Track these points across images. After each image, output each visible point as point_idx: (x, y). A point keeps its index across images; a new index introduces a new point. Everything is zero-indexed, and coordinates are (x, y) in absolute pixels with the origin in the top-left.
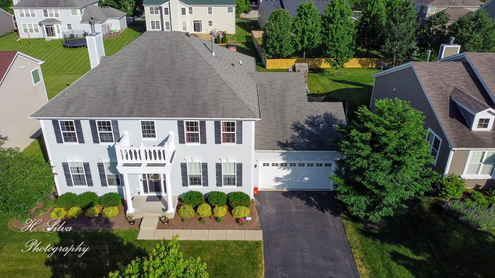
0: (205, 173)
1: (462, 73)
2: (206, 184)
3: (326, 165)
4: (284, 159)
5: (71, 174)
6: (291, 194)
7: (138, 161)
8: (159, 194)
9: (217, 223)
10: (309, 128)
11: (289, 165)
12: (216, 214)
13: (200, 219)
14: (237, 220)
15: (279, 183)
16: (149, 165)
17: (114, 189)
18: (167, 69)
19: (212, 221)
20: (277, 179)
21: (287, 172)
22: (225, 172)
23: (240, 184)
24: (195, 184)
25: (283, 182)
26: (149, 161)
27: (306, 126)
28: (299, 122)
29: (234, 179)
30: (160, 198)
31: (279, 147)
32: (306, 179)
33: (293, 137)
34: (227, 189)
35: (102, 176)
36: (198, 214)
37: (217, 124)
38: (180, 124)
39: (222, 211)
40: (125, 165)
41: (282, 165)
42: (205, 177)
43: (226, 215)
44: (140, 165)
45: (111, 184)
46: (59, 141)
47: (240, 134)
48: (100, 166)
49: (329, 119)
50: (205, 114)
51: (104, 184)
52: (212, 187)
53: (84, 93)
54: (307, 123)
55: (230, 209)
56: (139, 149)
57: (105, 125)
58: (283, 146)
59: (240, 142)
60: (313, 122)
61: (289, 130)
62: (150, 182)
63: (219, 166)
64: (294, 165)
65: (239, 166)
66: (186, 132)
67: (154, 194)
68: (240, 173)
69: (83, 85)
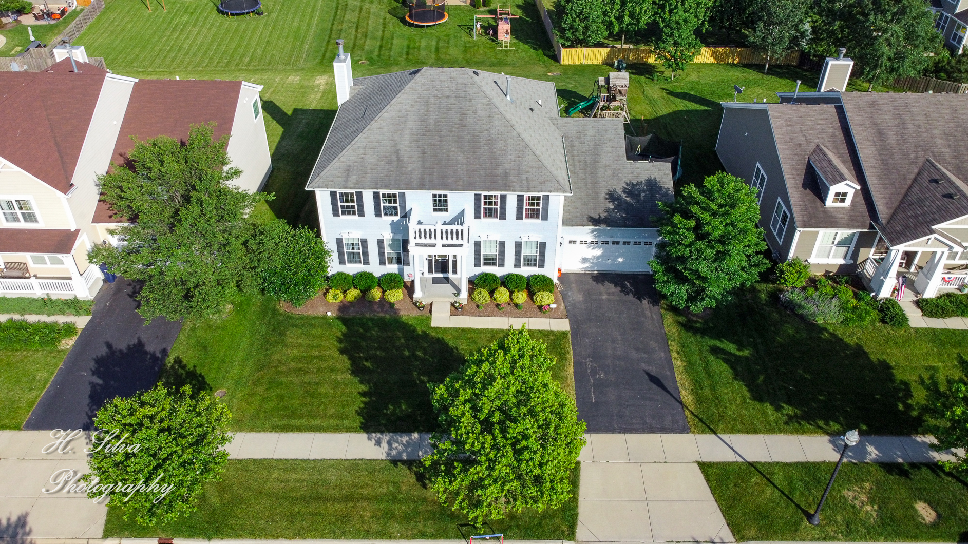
0: (502, 253)
1: (832, 123)
2: (502, 265)
3: (646, 243)
4: (596, 237)
5: (345, 251)
6: (602, 277)
7: (433, 241)
8: (445, 275)
9: (516, 310)
10: (628, 199)
11: (600, 244)
12: (515, 300)
13: (498, 305)
14: (540, 308)
15: (587, 265)
16: (444, 246)
17: (393, 268)
19: (511, 308)
20: (585, 260)
21: (598, 252)
22: (526, 252)
23: (542, 266)
24: (490, 264)
25: (592, 263)
26: (445, 241)
27: (624, 196)
28: (615, 191)
29: (535, 260)
30: (447, 280)
31: (590, 223)
32: (620, 260)
33: (607, 210)
34: (526, 271)
35: (381, 254)
36: (495, 299)
37: (520, 199)
38: (477, 197)
39: (521, 297)
40: (417, 245)
41: (592, 242)
42: (501, 257)
43: (526, 301)
44: (434, 245)
45: (390, 262)
46: (336, 213)
47: (546, 210)
48: (380, 243)
49: (652, 185)
50: (508, 188)
51: (382, 263)
52: (509, 268)
53: (362, 158)
54: (624, 192)
55: (531, 295)
56: (435, 227)
57: (391, 198)
58: (595, 221)
60: (632, 190)
61: (603, 200)
62: (437, 261)
63: (518, 245)
64: (607, 243)
65: (543, 246)
66: (483, 206)
67: (440, 275)
68: (542, 254)
69: (359, 148)
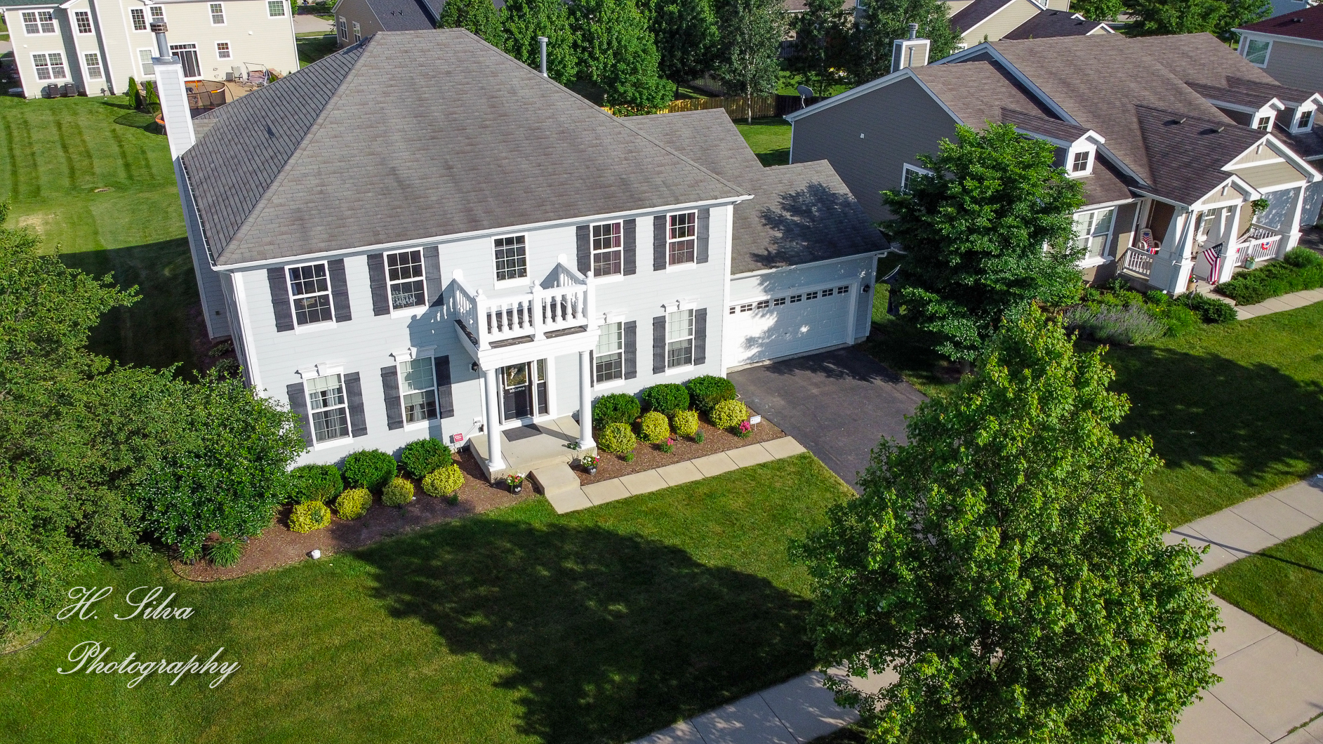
0: (631, 347)
1: (998, 81)
2: (631, 374)
3: (840, 290)
4: (766, 291)
5: (310, 412)
6: (783, 366)
7: (527, 330)
8: (527, 422)
9: (695, 446)
10: (795, 219)
11: (772, 304)
12: (684, 430)
13: (657, 447)
14: (733, 431)
15: (755, 350)
16: (549, 335)
17: (418, 430)
18: (489, 116)
19: (681, 446)
20: (750, 342)
21: (769, 321)
22: (677, 334)
23: (700, 360)
24: (609, 377)
25: (761, 345)
26: (551, 326)
27: (788, 215)
28: (769, 210)
29: (688, 350)
30: (534, 429)
32: (804, 329)
33: (775, 241)
34: (678, 375)
35: (392, 401)
36: (646, 436)
37: (659, 221)
38: (582, 232)
39: (691, 422)
40: (495, 345)
41: (760, 305)
42: (630, 356)
43: (702, 427)
44: (530, 338)
45: (411, 419)
46: (283, 324)
47: (704, 240)
48: (389, 376)
49: (820, 194)
51: (394, 423)
52: (645, 378)
54: (784, 209)
55: (705, 416)
56: (530, 297)
59: (704, 258)
60: (793, 204)
61: (760, 228)
62: (506, 392)
63: (659, 324)
64: (783, 301)
65: (700, 318)
66: (592, 252)
67: (516, 423)
68: (701, 334)
69: (305, 175)
